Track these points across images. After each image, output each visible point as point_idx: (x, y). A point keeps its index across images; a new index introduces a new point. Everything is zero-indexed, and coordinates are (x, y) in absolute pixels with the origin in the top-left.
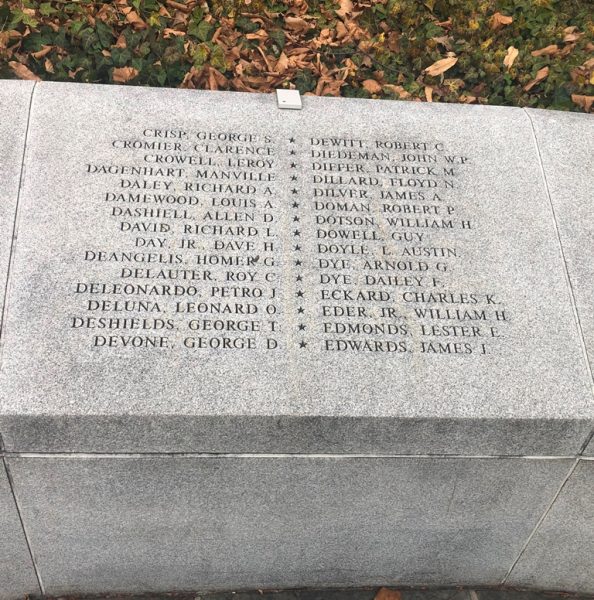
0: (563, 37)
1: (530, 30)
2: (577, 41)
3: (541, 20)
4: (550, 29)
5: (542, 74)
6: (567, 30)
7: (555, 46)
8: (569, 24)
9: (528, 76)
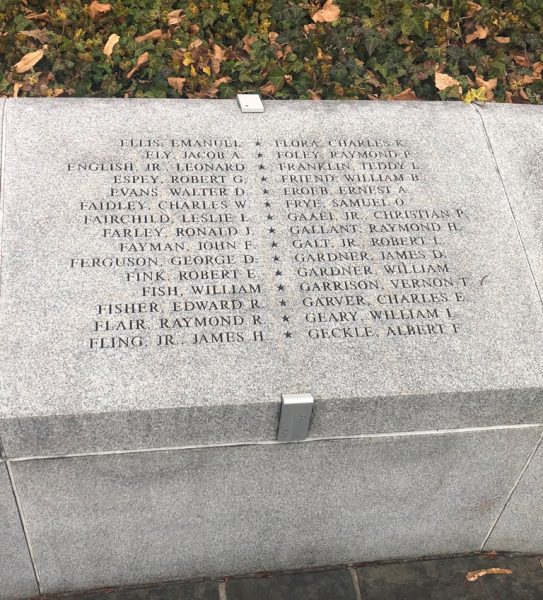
0: (168, 20)
1: (132, 16)
2: (180, 24)
3: (144, 6)
4: (154, 14)
5: (142, 59)
6: (172, 13)
7: (159, 31)
8: (175, 8)
9: (128, 63)
